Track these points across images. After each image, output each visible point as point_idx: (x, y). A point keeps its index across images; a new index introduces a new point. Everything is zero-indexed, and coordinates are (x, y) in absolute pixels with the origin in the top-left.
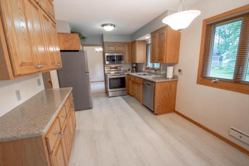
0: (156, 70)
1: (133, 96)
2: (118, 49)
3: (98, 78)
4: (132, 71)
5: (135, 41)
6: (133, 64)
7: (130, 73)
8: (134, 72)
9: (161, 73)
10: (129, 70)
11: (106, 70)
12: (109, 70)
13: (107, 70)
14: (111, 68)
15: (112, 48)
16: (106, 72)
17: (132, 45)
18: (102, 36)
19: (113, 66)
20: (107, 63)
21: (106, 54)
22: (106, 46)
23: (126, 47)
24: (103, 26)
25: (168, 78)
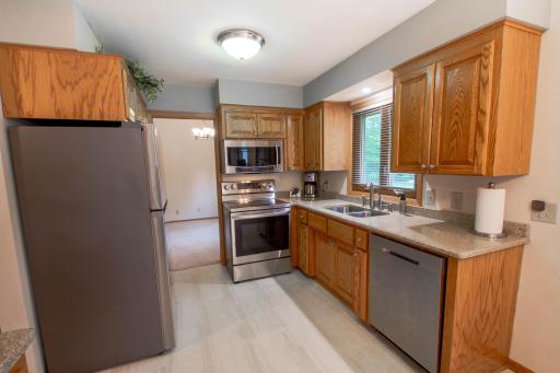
0: (403, 197)
1: (314, 278)
2: (264, 126)
3: (199, 210)
4: (305, 196)
5: (320, 105)
6: (306, 173)
7: (300, 203)
8: (309, 199)
9: (426, 206)
10: (295, 191)
11: (224, 192)
12: (236, 191)
13: (230, 191)
14: (240, 186)
15: (246, 126)
16: (224, 199)
17: (306, 118)
18: (214, 89)
19: (247, 179)
20: (229, 169)
21: (227, 144)
22: (226, 117)
23: (289, 122)
24: (222, 37)
25: (486, 236)
